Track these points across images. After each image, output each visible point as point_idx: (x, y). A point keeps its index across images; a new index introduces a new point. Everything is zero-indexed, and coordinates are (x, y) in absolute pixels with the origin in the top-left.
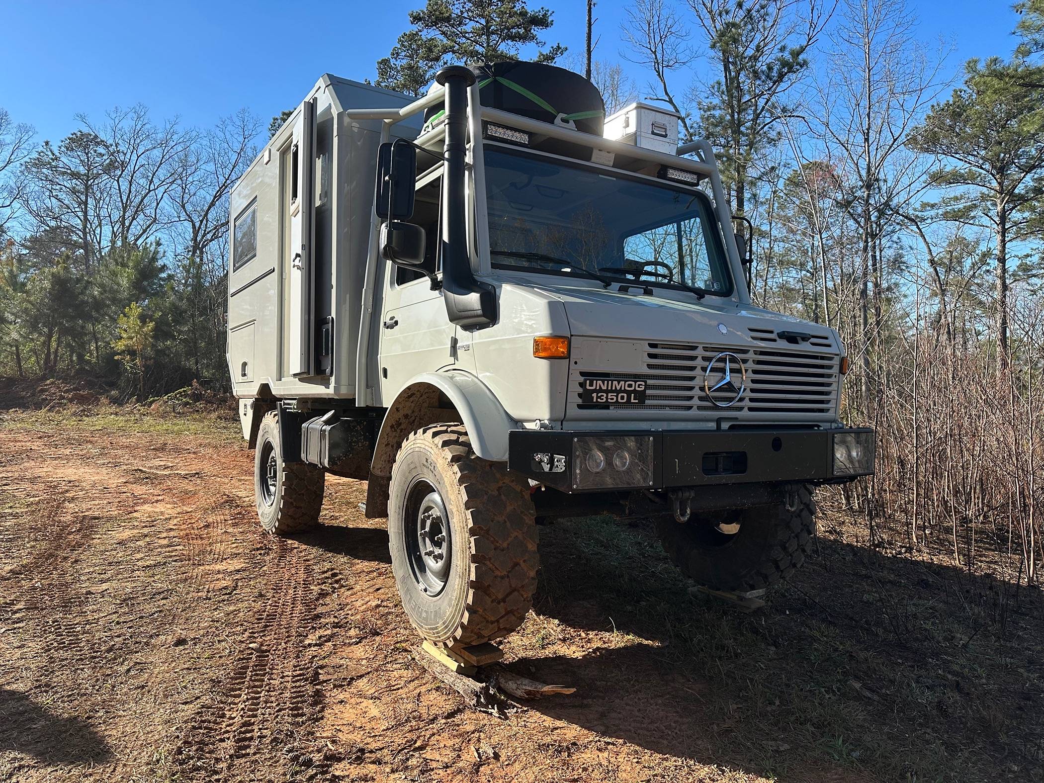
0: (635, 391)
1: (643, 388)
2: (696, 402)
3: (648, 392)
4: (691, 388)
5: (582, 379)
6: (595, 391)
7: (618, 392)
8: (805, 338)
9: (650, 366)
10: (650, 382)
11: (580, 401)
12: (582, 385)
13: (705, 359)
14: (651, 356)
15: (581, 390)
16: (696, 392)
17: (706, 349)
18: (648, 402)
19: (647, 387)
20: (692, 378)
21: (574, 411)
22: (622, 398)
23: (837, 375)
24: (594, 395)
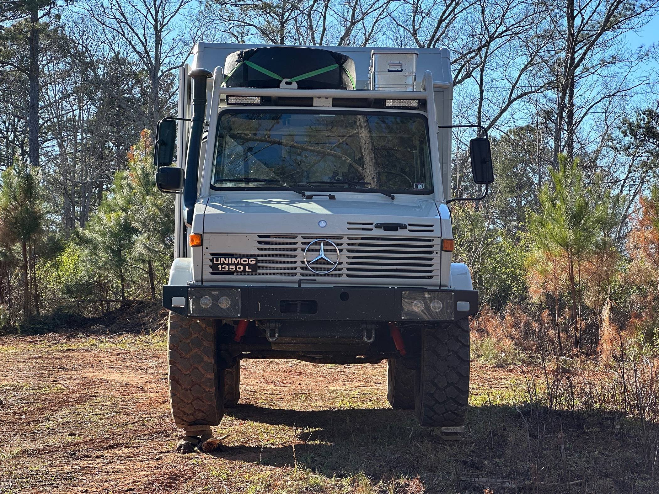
0: (248, 264)
1: (255, 262)
2: (299, 271)
3: (259, 265)
4: (295, 262)
5: (211, 257)
6: (220, 264)
7: (236, 265)
8: (403, 227)
9: (259, 249)
10: (259, 258)
11: (211, 270)
12: (212, 261)
13: (303, 243)
14: (260, 243)
15: (211, 264)
16: (299, 265)
17: (303, 237)
18: (259, 271)
19: (258, 262)
20: (295, 256)
21: (207, 275)
22: (240, 268)
23: (439, 253)
24: (220, 266)
